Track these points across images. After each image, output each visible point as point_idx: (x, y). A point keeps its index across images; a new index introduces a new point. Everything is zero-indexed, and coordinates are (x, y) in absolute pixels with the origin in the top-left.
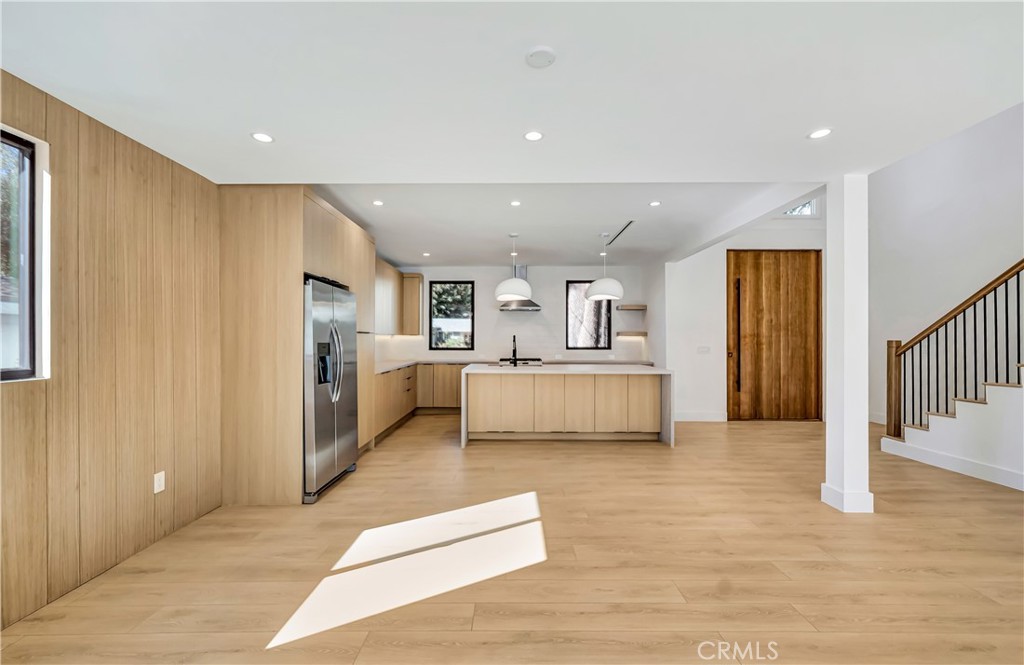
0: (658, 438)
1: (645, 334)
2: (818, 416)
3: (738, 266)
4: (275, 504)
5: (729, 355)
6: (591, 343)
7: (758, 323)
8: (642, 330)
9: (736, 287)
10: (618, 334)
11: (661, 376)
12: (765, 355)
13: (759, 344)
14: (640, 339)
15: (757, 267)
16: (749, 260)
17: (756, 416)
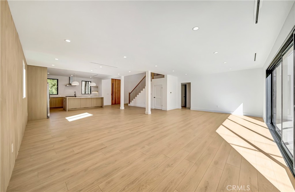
0: (102, 107)
1: (98, 91)
2: (120, 104)
3: (113, 81)
4: (41, 119)
5: (112, 95)
6: (84, 93)
7: (116, 90)
8: (97, 91)
9: (113, 84)
10: (93, 91)
11: (102, 98)
12: (116, 95)
13: (116, 93)
14: (97, 92)
15: (116, 82)
16: (114, 80)
17: (115, 104)
